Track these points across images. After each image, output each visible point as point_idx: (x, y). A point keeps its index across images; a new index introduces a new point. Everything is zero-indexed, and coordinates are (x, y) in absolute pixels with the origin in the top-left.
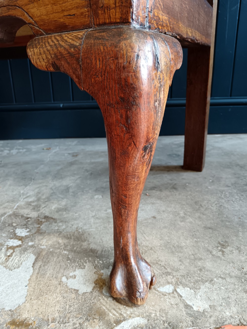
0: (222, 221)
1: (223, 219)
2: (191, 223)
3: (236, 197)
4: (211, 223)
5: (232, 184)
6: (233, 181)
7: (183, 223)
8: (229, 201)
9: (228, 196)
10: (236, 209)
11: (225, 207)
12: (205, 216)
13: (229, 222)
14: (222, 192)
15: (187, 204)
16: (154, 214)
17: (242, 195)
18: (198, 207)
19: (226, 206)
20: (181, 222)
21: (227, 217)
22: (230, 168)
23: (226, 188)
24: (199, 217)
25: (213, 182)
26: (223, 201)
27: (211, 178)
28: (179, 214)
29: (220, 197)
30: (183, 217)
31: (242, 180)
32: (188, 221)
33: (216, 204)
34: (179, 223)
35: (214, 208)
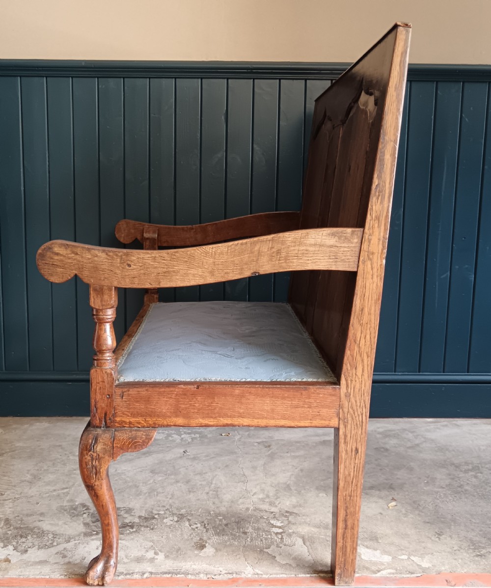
0: (438, 518)
1: (439, 516)
2: (412, 518)
3: (450, 498)
4: (429, 519)
5: (446, 486)
6: (447, 482)
7: (406, 519)
8: (443, 501)
9: (442, 497)
10: (450, 508)
11: (439, 507)
12: (423, 514)
13: (444, 518)
14: (437, 492)
15: (407, 503)
17: (455, 497)
18: (416, 506)
19: (441, 505)
20: (404, 517)
21: (442, 515)
22: (445, 467)
23: (440, 490)
24: (419, 514)
25: (427, 482)
26: (439, 501)
27: (426, 478)
28: (401, 511)
29: (435, 498)
30: (405, 514)
31: (456, 481)
32: (409, 517)
33: (432, 504)
34: (403, 518)
35: (431, 508)
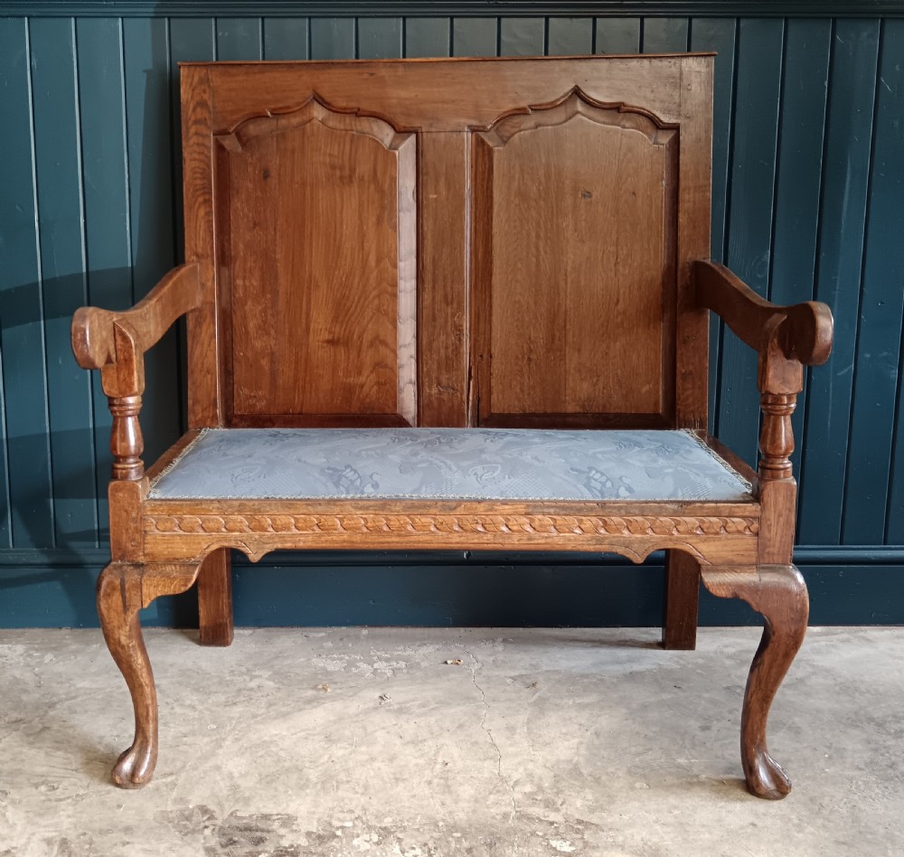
0: (860, 833)
1: (861, 829)
2: (812, 834)
3: (877, 791)
4: (844, 836)
5: (866, 764)
6: (867, 755)
7: (801, 835)
8: (865, 797)
9: (862, 788)
10: (880, 812)
11: (860, 810)
12: (832, 825)
13: (871, 833)
14: (851, 779)
15: (798, 802)
16: (752, 819)
17: (887, 788)
18: (817, 808)
19: (862, 806)
20: (798, 832)
21: (866, 826)
22: (857, 726)
23: (856, 773)
24: (824, 826)
25: (830, 757)
26: (856, 797)
27: (826, 750)
29: (850, 791)
31: (882, 755)
32: (807, 831)
33: (845, 804)
34: (796, 834)
35: (844, 811)
